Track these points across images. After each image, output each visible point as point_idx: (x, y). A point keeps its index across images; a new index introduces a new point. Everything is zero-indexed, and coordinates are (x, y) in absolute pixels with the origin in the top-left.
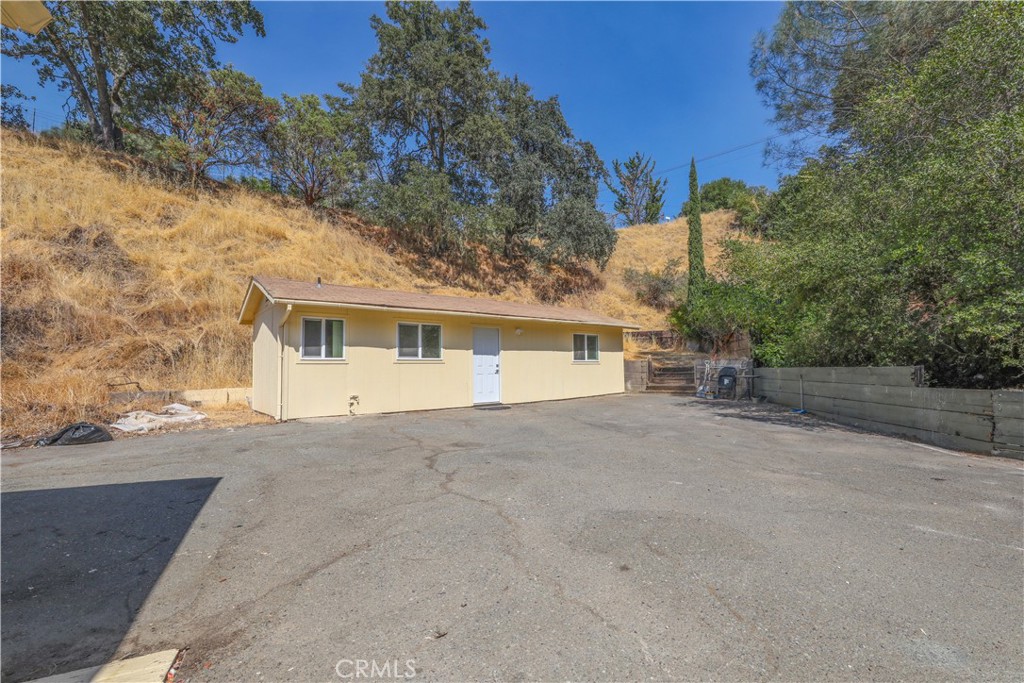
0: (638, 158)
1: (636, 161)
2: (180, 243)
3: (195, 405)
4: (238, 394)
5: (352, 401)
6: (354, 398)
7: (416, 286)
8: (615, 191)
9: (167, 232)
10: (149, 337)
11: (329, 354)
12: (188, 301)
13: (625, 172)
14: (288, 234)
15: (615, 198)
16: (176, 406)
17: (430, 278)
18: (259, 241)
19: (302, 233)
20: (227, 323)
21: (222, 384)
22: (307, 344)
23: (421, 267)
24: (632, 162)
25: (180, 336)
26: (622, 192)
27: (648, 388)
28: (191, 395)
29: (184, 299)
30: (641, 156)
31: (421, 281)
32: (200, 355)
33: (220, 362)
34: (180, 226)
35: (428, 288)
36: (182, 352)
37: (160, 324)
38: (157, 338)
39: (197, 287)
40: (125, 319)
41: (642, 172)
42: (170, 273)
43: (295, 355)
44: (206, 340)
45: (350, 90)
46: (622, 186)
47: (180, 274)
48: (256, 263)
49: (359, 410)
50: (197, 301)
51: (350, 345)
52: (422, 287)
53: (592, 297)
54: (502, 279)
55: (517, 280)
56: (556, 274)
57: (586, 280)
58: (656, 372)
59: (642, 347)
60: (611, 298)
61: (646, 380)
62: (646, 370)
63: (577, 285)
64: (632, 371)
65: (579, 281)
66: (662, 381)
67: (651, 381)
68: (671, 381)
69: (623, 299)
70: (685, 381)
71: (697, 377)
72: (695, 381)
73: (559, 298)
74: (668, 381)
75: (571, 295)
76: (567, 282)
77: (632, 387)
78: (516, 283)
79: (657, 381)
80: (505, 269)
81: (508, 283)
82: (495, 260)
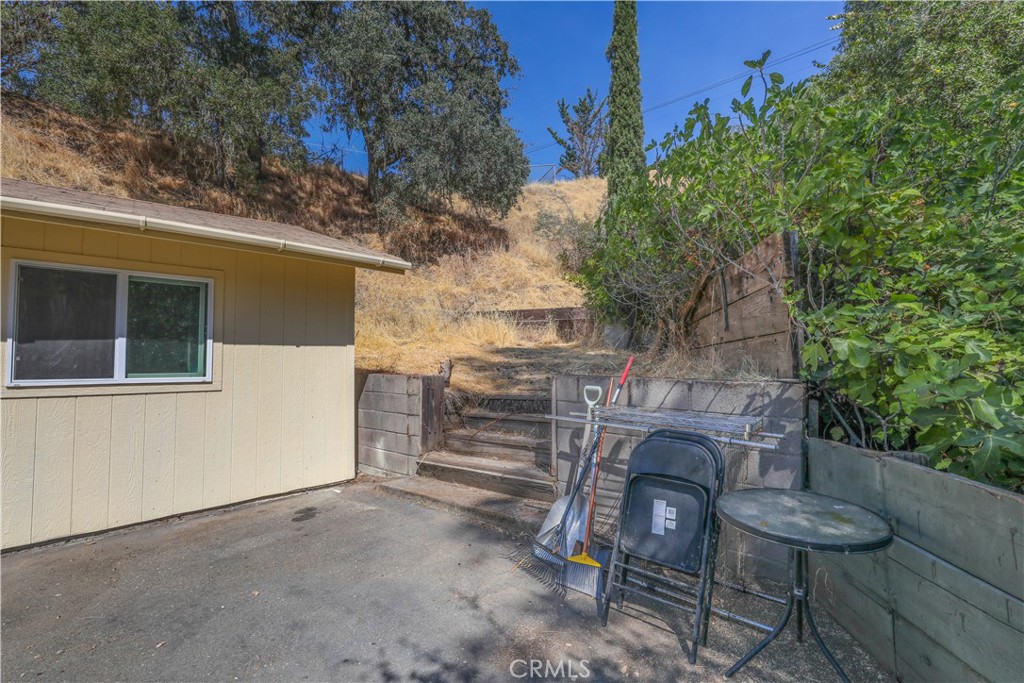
0: (590, 97)
1: (588, 101)
8: (561, 142)
13: (574, 117)
15: (562, 151)
24: (582, 104)
26: (569, 142)
27: (422, 469)
30: (593, 95)
41: (595, 116)
46: (569, 135)
53: (485, 259)
54: (340, 228)
55: (369, 231)
56: (442, 227)
57: (486, 237)
58: (468, 411)
59: (530, 339)
60: (516, 260)
61: (417, 441)
62: (419, 409)
63: (467, 241)
64: (386, 408)
65: (472, 238)
66: (469, 447)
67: (430, 444)
68: (492, 450)
69: (536, 264)
70: (532, 454)
71: (560, 449)
72: (554, 464)
73: (433, 261)
74: (485, 449)
75: (452, 256)
76: (452, 237)
77: (388, 458)
78: (366, 235)
79: (457, 444)
80: (356, 216)
81: (350, 234)
82: (347, 204)
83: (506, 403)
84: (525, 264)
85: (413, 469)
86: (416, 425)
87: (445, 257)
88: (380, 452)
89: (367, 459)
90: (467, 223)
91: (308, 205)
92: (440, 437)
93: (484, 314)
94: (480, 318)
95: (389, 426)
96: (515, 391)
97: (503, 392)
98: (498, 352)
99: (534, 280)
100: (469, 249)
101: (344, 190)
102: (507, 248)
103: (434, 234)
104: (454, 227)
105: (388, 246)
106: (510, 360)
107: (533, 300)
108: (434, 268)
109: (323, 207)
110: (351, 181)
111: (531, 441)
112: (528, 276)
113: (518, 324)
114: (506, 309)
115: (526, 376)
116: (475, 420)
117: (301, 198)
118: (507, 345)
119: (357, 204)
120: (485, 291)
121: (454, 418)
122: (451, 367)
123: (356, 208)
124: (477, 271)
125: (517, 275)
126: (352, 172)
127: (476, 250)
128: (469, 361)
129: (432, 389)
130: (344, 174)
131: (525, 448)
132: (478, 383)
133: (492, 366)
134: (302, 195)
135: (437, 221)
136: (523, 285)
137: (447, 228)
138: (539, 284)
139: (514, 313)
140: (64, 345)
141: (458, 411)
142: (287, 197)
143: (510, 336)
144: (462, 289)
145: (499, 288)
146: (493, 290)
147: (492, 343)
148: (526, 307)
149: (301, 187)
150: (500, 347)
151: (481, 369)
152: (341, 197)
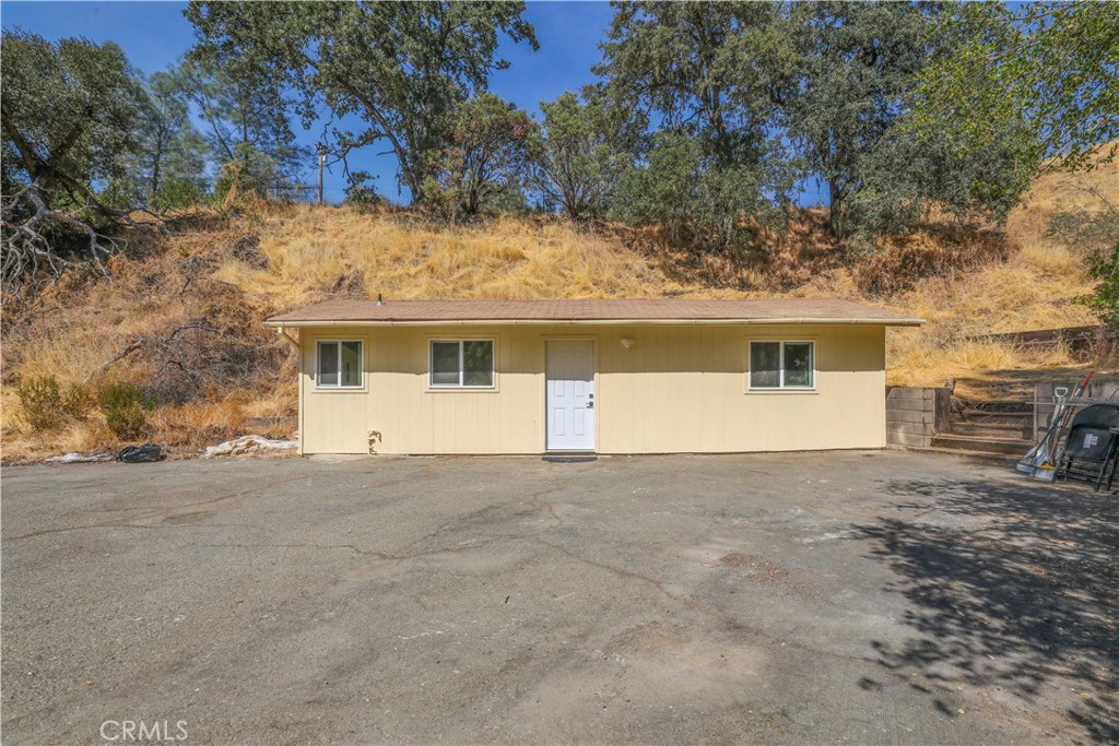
5: (373, 437)
6: (375, 433)
7: (665, 294)
11: (346, 381)
14: (527, 253)
17: (689, 282)
19: (547, 250)
22: (322, 370)
27: (935, 442)
31: (674, 286)
35: (681, 293)
43: (309, 383)
49: (382, 449)
51: (371, 370)
52: (673, 293)
53: (973, 277)
54: (809, 268)
55: (835, 266)
56: (915, 248)
57: (974, 249)
58: (967, 411)
59: (1033, 361)
60: (1016, 273)
61: (931, 427)
62: (933, 406)
63: (949, 260)
64: (906, 408)
65: (955, 254)
66: (970, 430)
67: (941, 428)
68: (988, 432)
69: (1048, 273)
70: (1021, 433)
71: (1040, 425)
72: (1035, 434)
73: (907, 287)
74: (983, 431)
75: (931, 279)
76: (929, 257)
77: (907, 438)
78: (833, 271)
79: (960, 429)
80: (821, 254)
81: (818, 273)
82: (811, 243)
83: (1001, 406)
84: (1030, 276)
85: (928, 441)
86: (930, 417)
87: (922, 280)
88: (901, 435)
89: (890, 439)
90: (947, 235)
91: (777, 252)
92: (947, 425)
93: (975, 339)
94: (970, 344)
95: (908, 418)
96: (1009, 399)
97: (998, 399)
98: (992, 373)
99: (1043, 295)
100: (952, 268)
101: (805, 228)
102: (1005, 259)
103: (906, 257)
104: (931, 245)
105: (858, 279)
106: (1005, 380)
107: (1042, 317)
108: (909, 294)
109: (790, 251)
110: (810, 217)
111: (1019, 426)
112: (1035, 290)
113: (1017, 347)
114: (1003, 331)
115: (1019, 390)
116: (973, 417)
117: (770, 247)
118: (1002, 367)
119: (819, 241)
120: (974, 313)
121: (958, 415)
122: (954, 383)
123: (819, 245)
124: (964, 294)
125: (1018, 292)
126: (810, 207)
127: (960, 268)
128: (965, 380)
129: (941, 396)
130: (802, 211)
131: (1016, 429)
132: (976, 394)
133: (987, 384)
134: (771, 243)
135: (909, 241)
136: (1026, 302)
137: (922, 247)
138: (1051, 298)
139: (1012, 336)
140: (764, 373)
141: (960, 410)
142: (759, 248)
143: (1006, 359)
144: (945, 313)
145: (993, 307)
146: (985, 311)
147: (985, 367)
148: (1031, 327)
149: (768, 237)
150: (995, 369)
151: (976, 386)
152: (805, 237)
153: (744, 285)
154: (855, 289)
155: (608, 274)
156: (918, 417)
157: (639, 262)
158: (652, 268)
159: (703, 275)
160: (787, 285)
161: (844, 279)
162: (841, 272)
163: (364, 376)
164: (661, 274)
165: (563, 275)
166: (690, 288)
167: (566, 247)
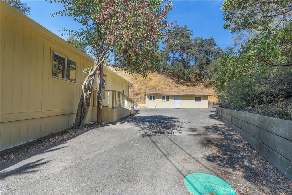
2: (138, 82)
3: (139, 106)
4: (144, 105)
6: (156, 106)
7: (175, 86)
9: (136, 80)
10: (134, 97)
11: (153, 100)
12: (139, 92)
14: (153, 78)
16: (137, 106)
17: (179, 84)
18: (148, 80)
19: (155, 77)
20: (143, 95)
21: (142, 104)
22: (150, 99)
23: (177, 82)
25: (138, 97)
28: (139, 105)
29: (138, 91)
31: (177, 85)
32: (140, 100)
33: (142, 100)
34: (138, 79)
35: (178, 86)
36: (138, 99)
37: (135, 95)
38: (135, 97)
39: (139, 90)
40: (132, 95)
42: (136, 88)
43: (149, 100)
44: (140, 97)
45: (164, 48)
47: (138, 88)
48: (147, 85)
50: (140, 92)
51: (156, 99)
52: (177, 86)
55: (201, 82)
61: (213, 106)
80: (199, 80)
81: (198, 84)
88: (210, 107)
89: (209, 107)
91: (192, 79)
101: (196, 75)
109: (194, 79)
110: (196, 73)
119: (198, 78)
122: (215, 101)
129: (214, 103)
152: (196, 77)
153: (187, 85)
154: (204, 87)
155: (166, 83)
156: (211, 105)
157: (170, 80)
158: (173, 81)
159: (181, 83)
160: (194, 85)
161: (202, 85)
162: (201, 84)
163: (155, 99)
164: (174, 83)
165: (159, 83)
166: (179, 85)
167: (158, 77)
